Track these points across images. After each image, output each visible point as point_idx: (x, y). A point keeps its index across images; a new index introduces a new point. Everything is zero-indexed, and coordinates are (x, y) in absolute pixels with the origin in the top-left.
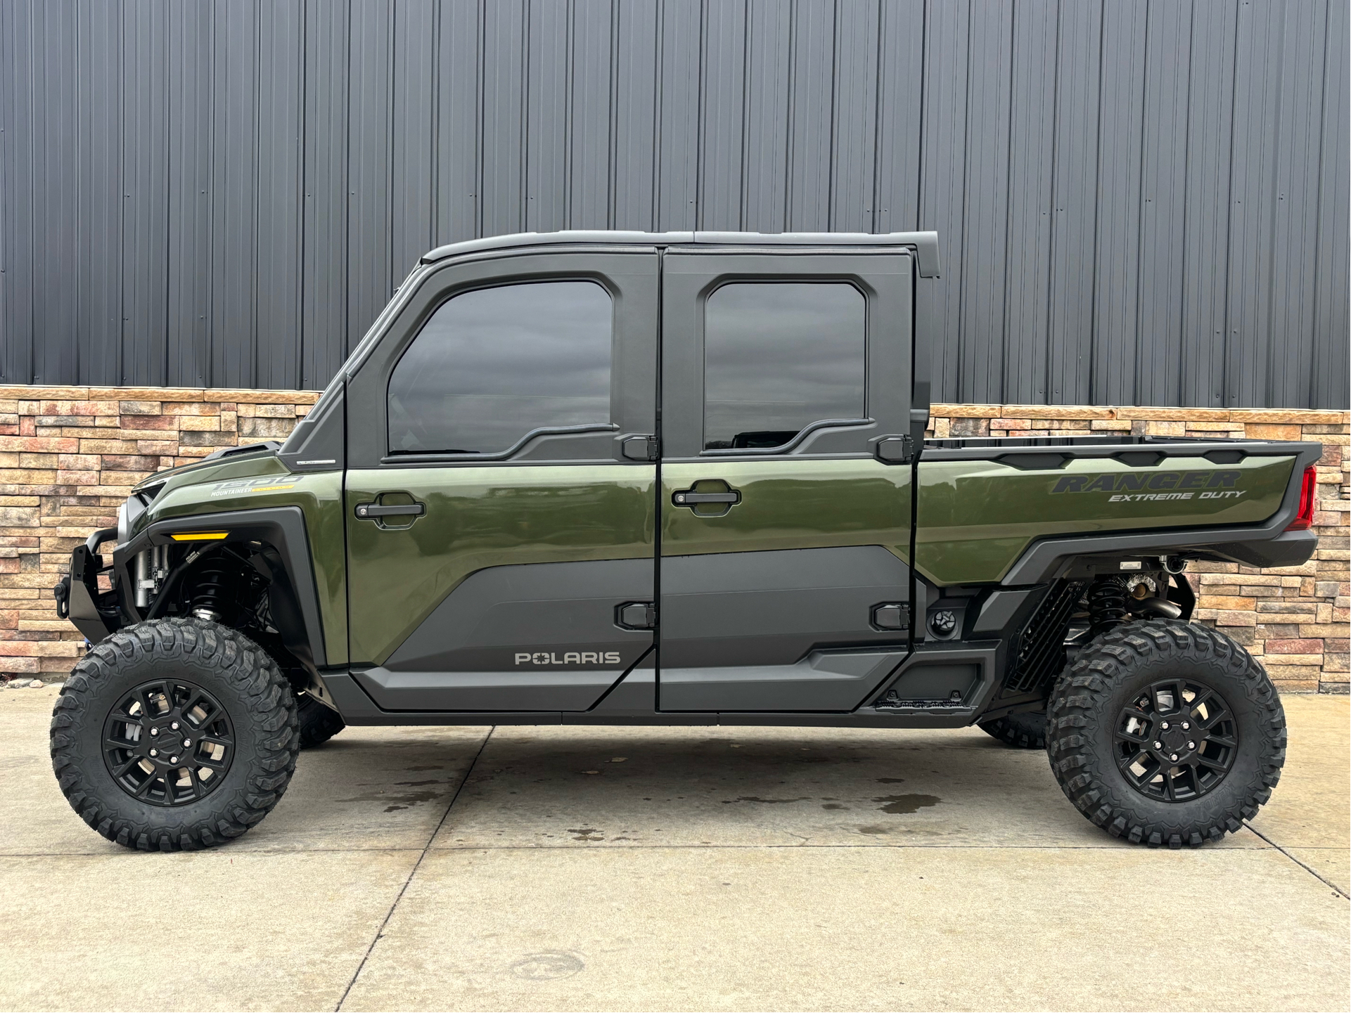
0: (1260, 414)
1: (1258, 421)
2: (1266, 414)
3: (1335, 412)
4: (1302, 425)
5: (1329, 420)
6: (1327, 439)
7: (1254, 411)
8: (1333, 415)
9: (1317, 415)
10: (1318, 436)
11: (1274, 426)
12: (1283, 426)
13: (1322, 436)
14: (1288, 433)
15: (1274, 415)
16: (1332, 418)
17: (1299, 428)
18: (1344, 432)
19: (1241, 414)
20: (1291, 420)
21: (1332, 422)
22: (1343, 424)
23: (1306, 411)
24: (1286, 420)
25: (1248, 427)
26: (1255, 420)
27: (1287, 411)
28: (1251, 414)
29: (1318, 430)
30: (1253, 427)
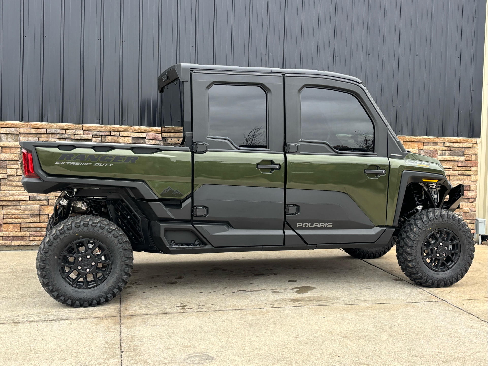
0: (409, 138)
1: (408, 141)
2: (411, 138)
3: (435, 137)
4: (424, 142)
5: (433, 140)
6: (432, 148)
7: (407, 137)
8: (435, 139)
9: (429, 139)
10: (429, 147)
11: (414, 143)
12: (417, 143)
13: (431, 147)
14: (419, 145)
15: (414, 138)
16: (434, 140)
17: (422, 144)
18: (438, 145)
19: (402, 138)
20: (420, 140)
21: (434, 141)
22: (438, 142)
23: (425, 137)
24: (418, 140)
25: (404, 143)
26: (407, 140)
27: (418, 137)
28: (406, 138)
29: (429, 144)
30: (406, 143)
